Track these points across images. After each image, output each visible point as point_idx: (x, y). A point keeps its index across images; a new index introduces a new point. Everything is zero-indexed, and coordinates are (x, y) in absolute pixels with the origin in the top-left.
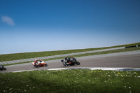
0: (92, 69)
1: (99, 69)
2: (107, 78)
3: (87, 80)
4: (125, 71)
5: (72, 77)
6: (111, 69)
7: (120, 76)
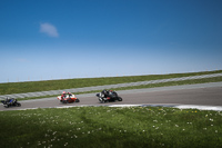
0: (181, 107)
2: (208, 124)
3: (172, 125)
5: (148, 119)
6: (214, 108)
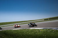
1: (34, 28)
2: (37, 32)
4: (44, 29)
5: (23, 32)
7: (42, 31)
